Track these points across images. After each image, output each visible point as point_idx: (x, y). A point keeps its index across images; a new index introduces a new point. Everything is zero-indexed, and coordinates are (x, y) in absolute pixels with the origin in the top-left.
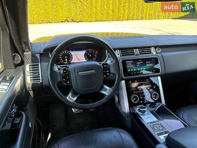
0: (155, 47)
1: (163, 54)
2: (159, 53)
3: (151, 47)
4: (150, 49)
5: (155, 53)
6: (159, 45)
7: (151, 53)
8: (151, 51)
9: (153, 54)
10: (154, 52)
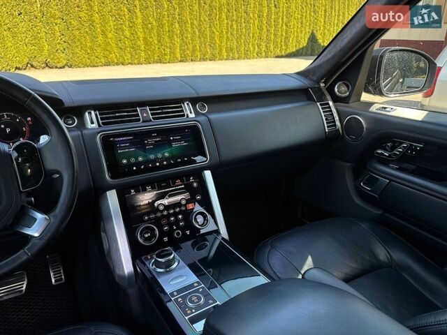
0: (194, 101)
1: (212, 117)
2: (203, 114)
3: (181, 101)
4: (181, 107)
5: (192, 115)
6: (201, 95)
7: (184, 115)
8: (182, 111)
9: (188, 116)
10: (191, 113)
